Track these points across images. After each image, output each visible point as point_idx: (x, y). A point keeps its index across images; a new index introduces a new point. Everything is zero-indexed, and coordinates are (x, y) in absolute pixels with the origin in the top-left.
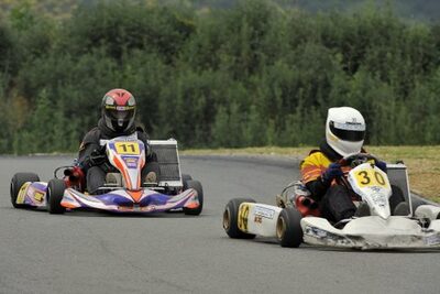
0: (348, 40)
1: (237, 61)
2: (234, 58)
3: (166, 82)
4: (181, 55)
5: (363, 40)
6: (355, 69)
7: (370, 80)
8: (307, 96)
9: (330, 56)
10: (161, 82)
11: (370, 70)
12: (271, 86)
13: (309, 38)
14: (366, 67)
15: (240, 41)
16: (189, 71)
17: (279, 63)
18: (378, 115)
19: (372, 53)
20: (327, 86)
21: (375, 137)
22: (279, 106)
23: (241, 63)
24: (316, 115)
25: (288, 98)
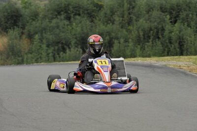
0: (172, 9)
1: (123, 20)
2: (121, 19)
3: (91, 30)
4: (97, 18)
5: (178, 9)
6: (175, 22)
7: (182, 27)
8: (154, 34)
9: (164, 17)
10: (89, 30)
11: (182, 22)
12: (138, 31)
13: (154, 9)
14: (180, 21)
15: (123, 11)
16: (101, 25)
17: (141, 20)
18: (186, 42)
19: (183, 15)
20: (163, 30)
21: (185, 52)
22: (142, 39)
23: (125, 21)
24: (159, 43)
25: (146, 36)
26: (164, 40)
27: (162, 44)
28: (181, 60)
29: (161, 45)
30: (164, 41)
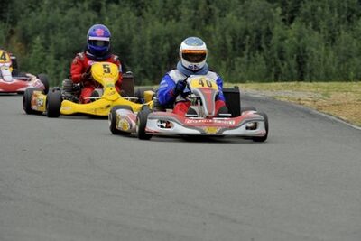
1: (195, 14)
2: (193, 11)
3: (138, 31)
4: (149, 9)
6: (292, 20)
7: (304, 29)
8: (253, 42)
9: (272, 10)
10: (133, 31)
11: (304, 21)
12: (223, 34)
14: (300, 19)
16: (156, 22)
17: (229, 16)
18: (310, 58)
19: (306, 8)
20: (269, 34)
21: (308, 76)
22: (230, 50)
23: (199, 15)
24: (260, 57)
25: (237, 44)
26: (269, 52)
27: (265, 59)
28: (301, 88)
29: (264, 62)
30: (270, 55)
